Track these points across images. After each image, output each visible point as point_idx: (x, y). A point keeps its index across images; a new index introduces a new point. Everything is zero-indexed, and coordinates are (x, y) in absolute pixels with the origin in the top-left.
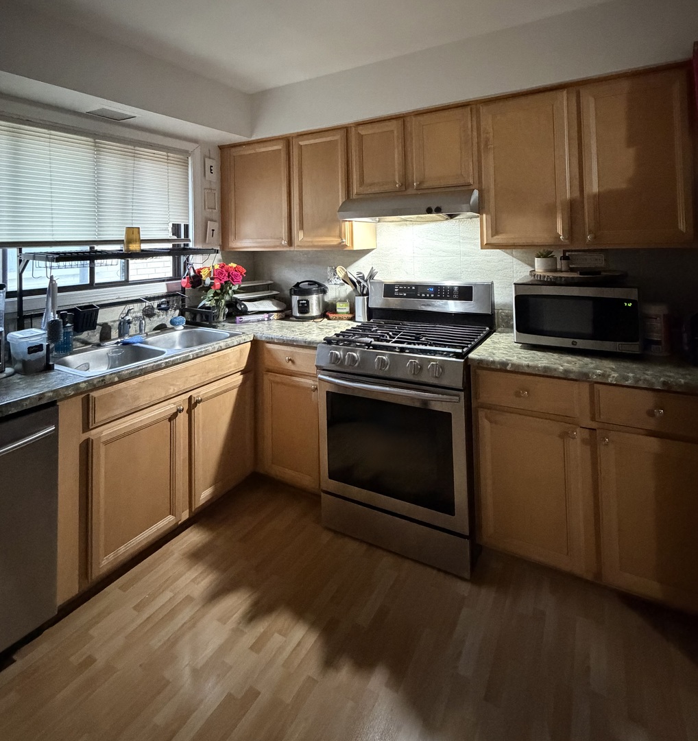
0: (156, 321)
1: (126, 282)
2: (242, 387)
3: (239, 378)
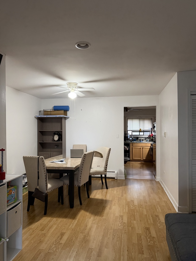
0: (146, 140)
1: (144, 135)
2: (150, 148)
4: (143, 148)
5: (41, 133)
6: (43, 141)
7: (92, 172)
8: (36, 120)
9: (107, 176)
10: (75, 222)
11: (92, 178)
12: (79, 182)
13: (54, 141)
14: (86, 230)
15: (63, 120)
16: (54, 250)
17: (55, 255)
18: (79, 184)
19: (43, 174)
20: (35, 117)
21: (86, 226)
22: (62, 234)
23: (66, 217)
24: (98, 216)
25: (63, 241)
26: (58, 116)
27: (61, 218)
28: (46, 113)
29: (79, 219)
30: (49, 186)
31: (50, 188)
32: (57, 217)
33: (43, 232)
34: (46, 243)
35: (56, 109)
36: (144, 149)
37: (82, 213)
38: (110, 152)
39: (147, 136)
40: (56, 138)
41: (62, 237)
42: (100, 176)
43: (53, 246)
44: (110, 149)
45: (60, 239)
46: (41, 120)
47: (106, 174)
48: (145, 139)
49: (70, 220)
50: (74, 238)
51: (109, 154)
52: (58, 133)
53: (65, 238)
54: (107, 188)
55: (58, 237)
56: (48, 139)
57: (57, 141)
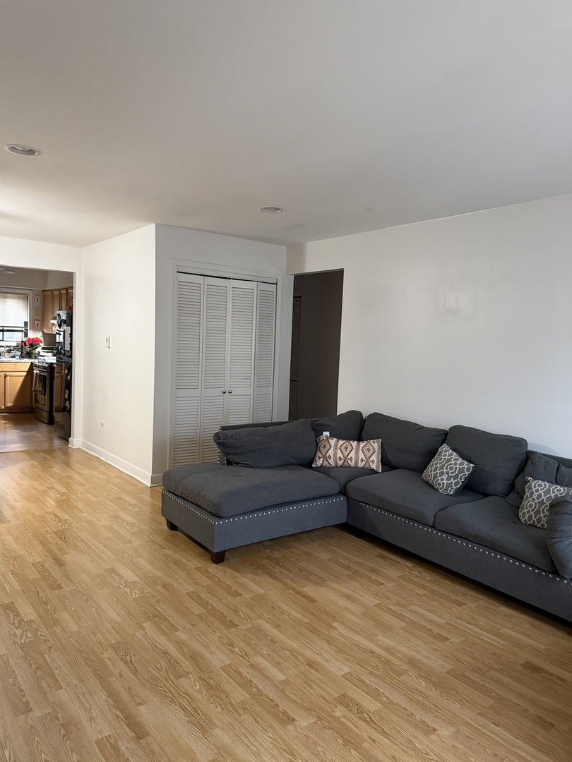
0: (12, 355)
2: (26, 376)
3: (25, 373)
4: (6, 376)
36: (8, 378)
39: (15, 344)
48: (9, 351)
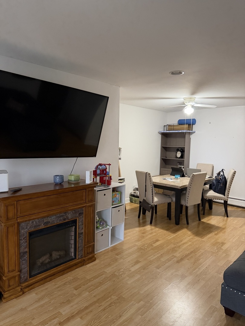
5: (165, 149)
6: (166, 157)
7: (208, 195)
8: (160, 136)
9: (229, 203)
10: (173, 235)
11: (213, 203)
12: (187, 202)
13: (176, 158)
14: (179, 244)
15: (187, 136)
16: (145, 248)
17: (145, 251)
18: (187, 204)
19: (150, 188)
20: (159, 133)
21: (181, 241)
22: (157, 241)
23: (167, 230)
24: (198, 237)
25: (155, 245)
26: (180, 131)
27: (163, 229)
28: (170, 127)
29: (178, 235)
30: (156, 199)
31: (156, 202)
32: (160, 228)
33: (143, 235)
34: (142, 242)
35: (181, 122)
37: (185, 231)
38: (234, 176)
40: (179, 154)
41: (155, 242)
42: (223, 201)
43: (146, 245)
44: (235, 172)
45: (154, 243)
46: (165, 136)
47: (227, 200)
49: (170, 233)
50: (165, 246)
51: (233, 178)
52: (181, 150)
53: (158, 243)
54: (227, 217)
55: (153, 241)
56: (171, 156)
57: (179, 158)
